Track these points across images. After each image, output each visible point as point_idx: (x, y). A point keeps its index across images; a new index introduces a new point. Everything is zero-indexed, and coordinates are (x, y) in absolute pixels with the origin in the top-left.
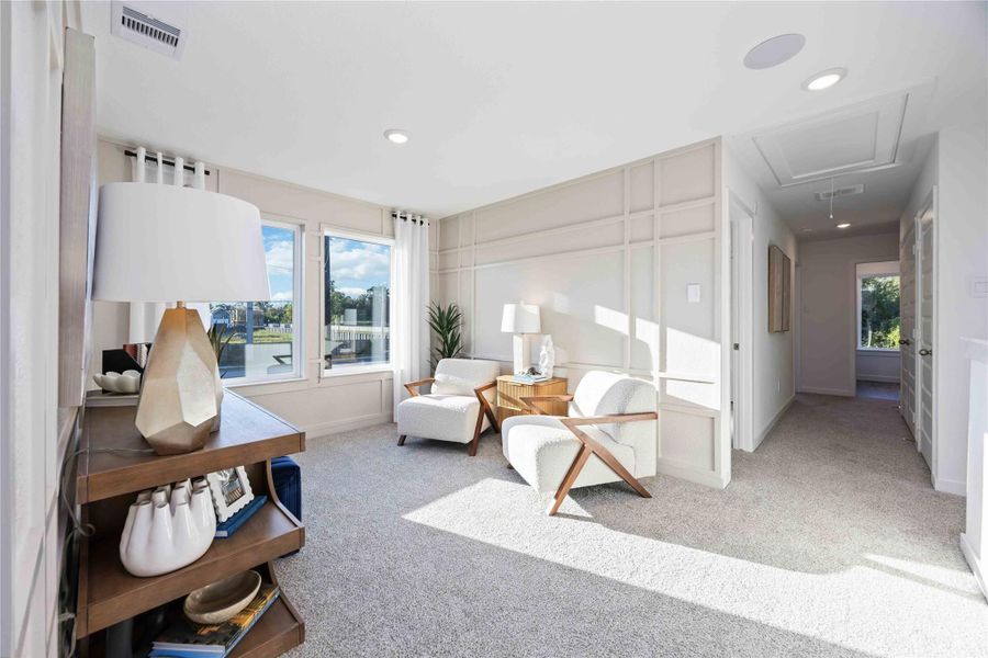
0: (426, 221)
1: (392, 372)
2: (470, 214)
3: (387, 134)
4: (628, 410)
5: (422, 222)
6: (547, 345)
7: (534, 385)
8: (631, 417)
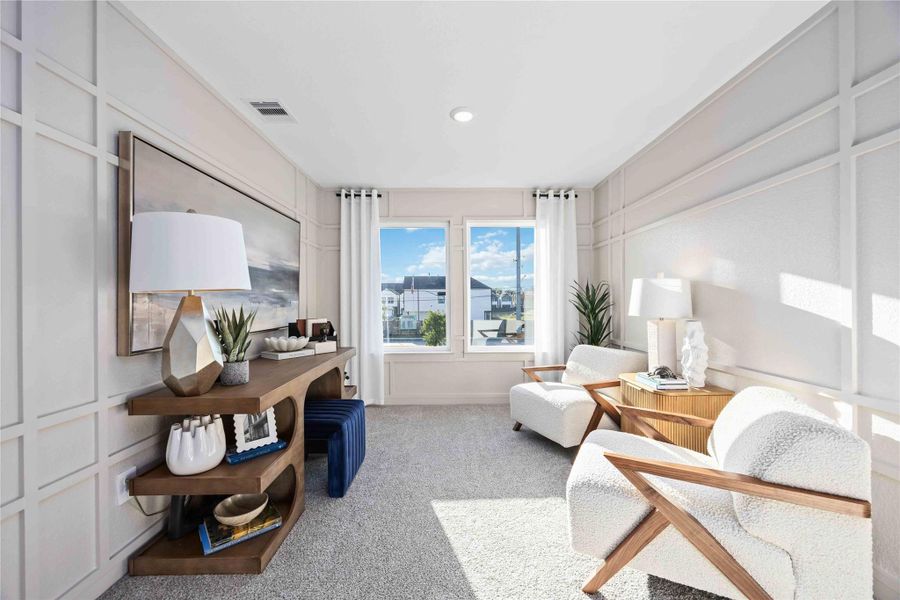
0: (572, 194)
1: (533, 353)
2: (617, 173)
3: (452, 115)
4: (771, 476)
5: (567, 197)
6: (692, 336)
7: (655, 393)
8: (771, 490)
